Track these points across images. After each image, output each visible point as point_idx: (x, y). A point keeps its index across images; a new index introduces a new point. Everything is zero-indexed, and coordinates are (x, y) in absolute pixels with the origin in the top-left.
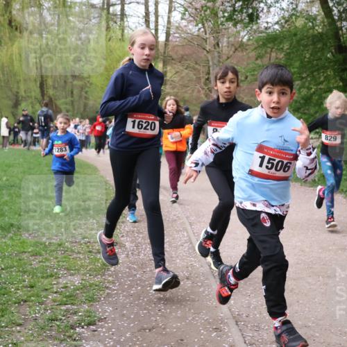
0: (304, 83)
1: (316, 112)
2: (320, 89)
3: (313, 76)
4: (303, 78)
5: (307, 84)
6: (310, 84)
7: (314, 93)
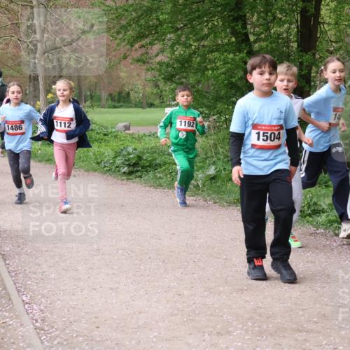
0: (179, 37)
1: (199, 82)
2: (204, 46)
3: (193, 27)
4: (178, 29)
5: (183, 39)
6: (188, 39)
7: (194, 53)
